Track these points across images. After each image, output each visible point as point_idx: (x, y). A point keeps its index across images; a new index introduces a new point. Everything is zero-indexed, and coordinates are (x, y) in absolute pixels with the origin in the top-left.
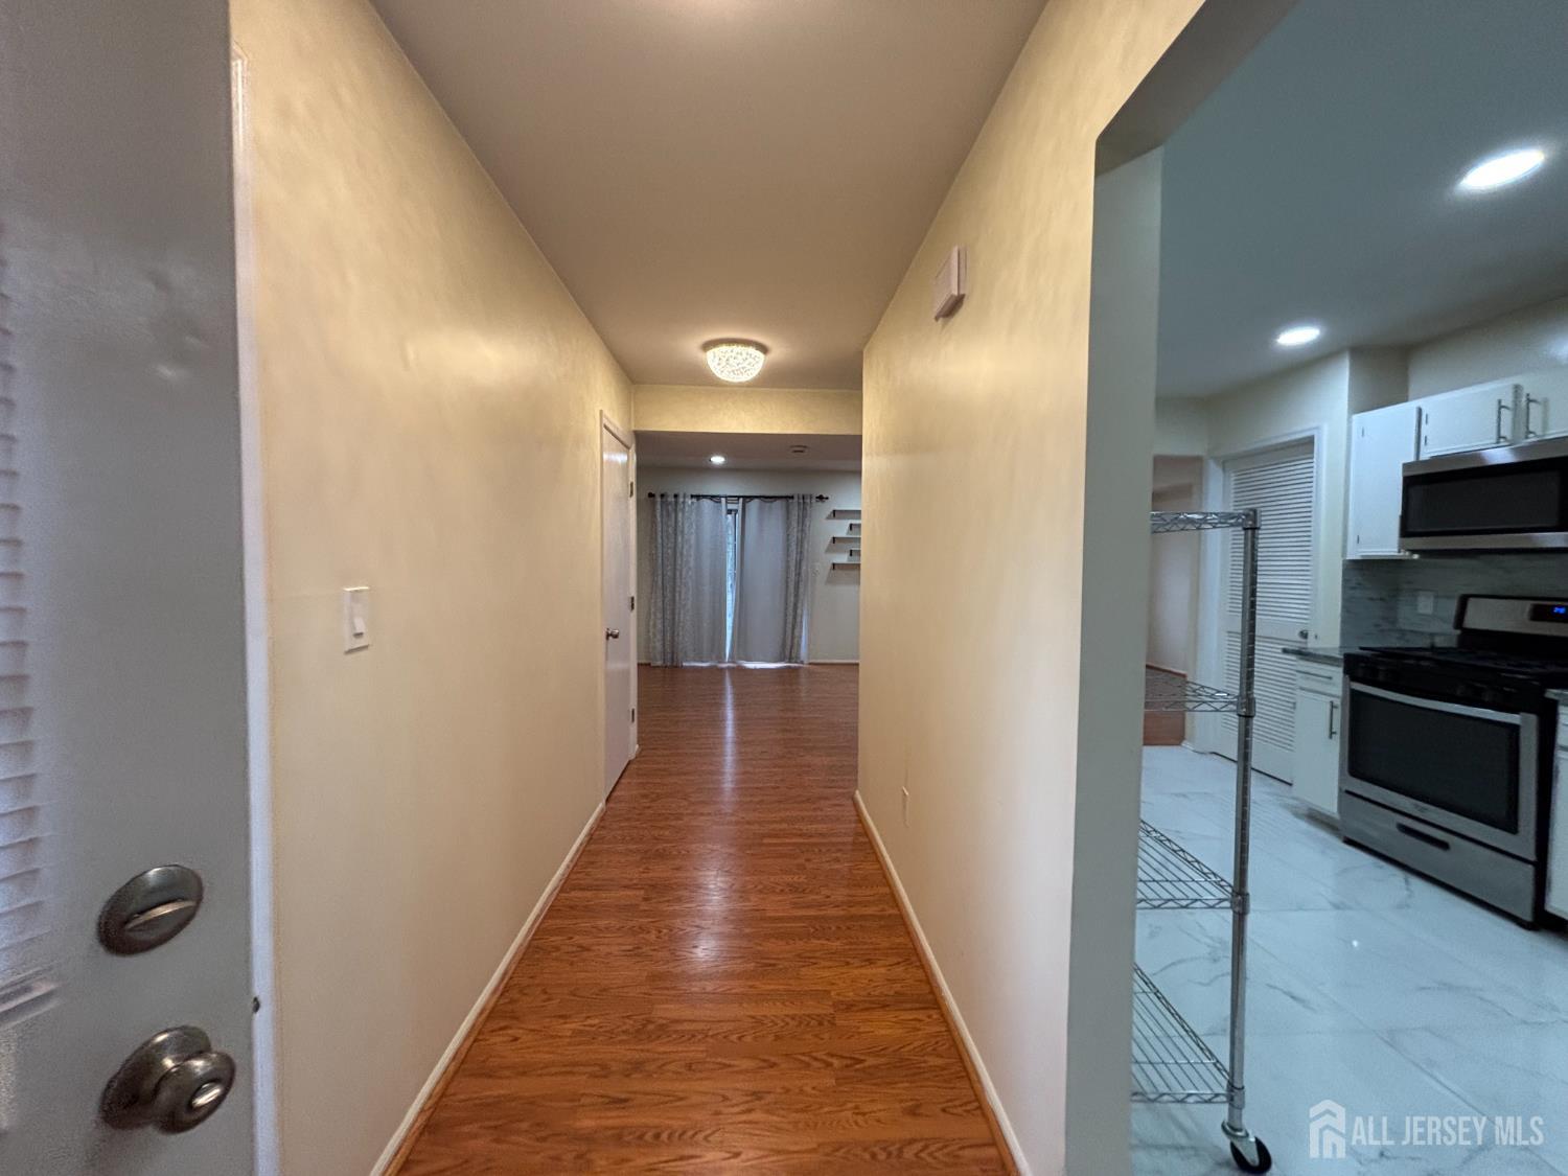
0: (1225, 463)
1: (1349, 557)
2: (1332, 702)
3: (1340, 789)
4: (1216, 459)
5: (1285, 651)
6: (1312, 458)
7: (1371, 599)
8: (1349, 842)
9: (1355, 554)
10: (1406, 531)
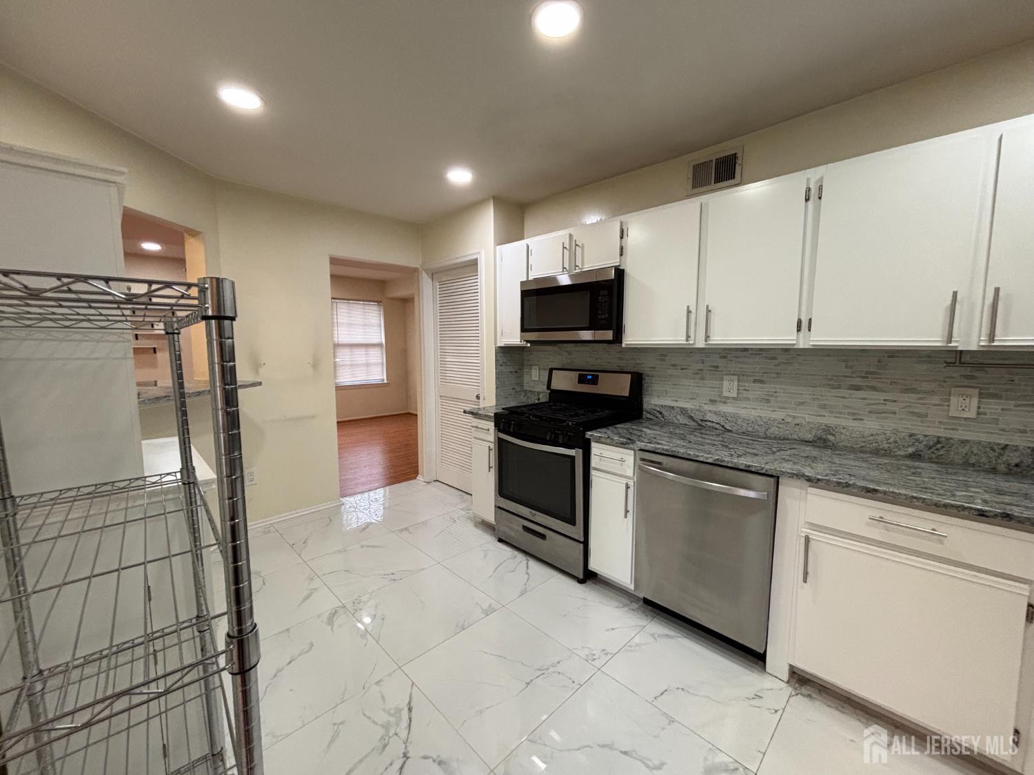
0: (433, 274)
1: (498, 345)
2: (489, 447)
3: (496, 506)
4: (425, 270)
5: (465, 412)
6: (477, 275)
7: (511, 372)
8: (500, 540)
9: (501, 344)
10: (523, 330)
